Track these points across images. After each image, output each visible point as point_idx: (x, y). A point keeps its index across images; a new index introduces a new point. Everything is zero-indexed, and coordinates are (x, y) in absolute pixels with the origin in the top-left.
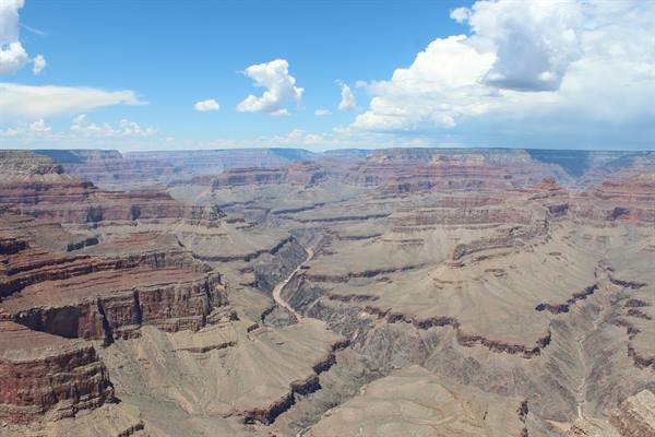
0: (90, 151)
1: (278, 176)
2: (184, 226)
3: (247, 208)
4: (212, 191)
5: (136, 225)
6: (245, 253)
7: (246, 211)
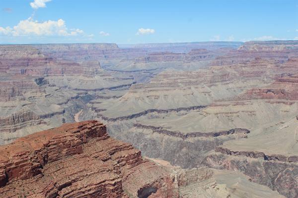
2: (81, 77)
3: (144, 72)
4: (135, 64)
5: (63, 76)
6: (95, 88)
7: (143, 74)
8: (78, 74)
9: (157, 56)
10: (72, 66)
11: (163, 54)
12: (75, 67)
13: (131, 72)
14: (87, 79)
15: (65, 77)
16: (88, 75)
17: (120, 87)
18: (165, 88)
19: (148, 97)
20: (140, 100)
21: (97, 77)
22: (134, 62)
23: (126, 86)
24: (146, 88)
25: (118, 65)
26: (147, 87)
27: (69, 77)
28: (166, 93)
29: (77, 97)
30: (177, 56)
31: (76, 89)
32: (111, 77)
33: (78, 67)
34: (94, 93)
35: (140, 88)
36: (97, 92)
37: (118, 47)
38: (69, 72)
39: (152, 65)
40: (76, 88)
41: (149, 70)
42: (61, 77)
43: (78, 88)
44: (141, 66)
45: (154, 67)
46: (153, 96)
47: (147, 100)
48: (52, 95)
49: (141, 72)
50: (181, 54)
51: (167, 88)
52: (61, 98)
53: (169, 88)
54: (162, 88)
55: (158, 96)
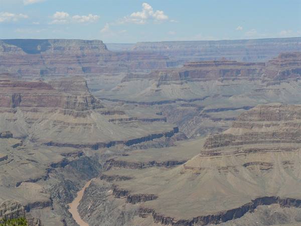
0: (69, 41)
1: (249, 72)
2: (57, 115)
3: (183, 105)
4: (158, 86)
5: (15, 112)
6: (94, 142)
7: (181, 108)
8: (50, 109)
9: (204, 69)
10: (35, 90)
11: (217, 63)
12: (43, 91)
13: (152, 104)
14: (72, 120)
15: (21, 115)
16: (75, 111)
17: (149, 138)
18: (282, 145)
19: (245, 165)
20: (229, 174)
21: (94, 116)
22: (157, 83)
23: (160, 136)
24: (238, 144)
25: (116, 88)
26: (242, 143)
27: (30, 115)
28: (286, 156)
29: (63, 164)
30: (248, 70)
31: (50, 144)
32: (124, 117)
33: (50, 92)
34: (94, 152)
35: (227, 144)
36: (100, 151)
37: (106, 48)
38: (29, 103)
39: (195, 89)
40: (49, 141)
41: (191, 101)
42: (12, 114)
43: (55, 141)
44: (173, 90)
45: (201, 94)
46: (257, 163)
47: (245, 173)
48: (10, 158)
49: (173, 104)
50: (254, 64)
51: (287, 145)
52: (31, 166)
53: (292, 145)
54: (276, 145)
55: (270, 164)
